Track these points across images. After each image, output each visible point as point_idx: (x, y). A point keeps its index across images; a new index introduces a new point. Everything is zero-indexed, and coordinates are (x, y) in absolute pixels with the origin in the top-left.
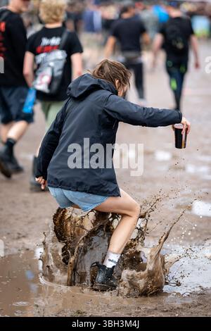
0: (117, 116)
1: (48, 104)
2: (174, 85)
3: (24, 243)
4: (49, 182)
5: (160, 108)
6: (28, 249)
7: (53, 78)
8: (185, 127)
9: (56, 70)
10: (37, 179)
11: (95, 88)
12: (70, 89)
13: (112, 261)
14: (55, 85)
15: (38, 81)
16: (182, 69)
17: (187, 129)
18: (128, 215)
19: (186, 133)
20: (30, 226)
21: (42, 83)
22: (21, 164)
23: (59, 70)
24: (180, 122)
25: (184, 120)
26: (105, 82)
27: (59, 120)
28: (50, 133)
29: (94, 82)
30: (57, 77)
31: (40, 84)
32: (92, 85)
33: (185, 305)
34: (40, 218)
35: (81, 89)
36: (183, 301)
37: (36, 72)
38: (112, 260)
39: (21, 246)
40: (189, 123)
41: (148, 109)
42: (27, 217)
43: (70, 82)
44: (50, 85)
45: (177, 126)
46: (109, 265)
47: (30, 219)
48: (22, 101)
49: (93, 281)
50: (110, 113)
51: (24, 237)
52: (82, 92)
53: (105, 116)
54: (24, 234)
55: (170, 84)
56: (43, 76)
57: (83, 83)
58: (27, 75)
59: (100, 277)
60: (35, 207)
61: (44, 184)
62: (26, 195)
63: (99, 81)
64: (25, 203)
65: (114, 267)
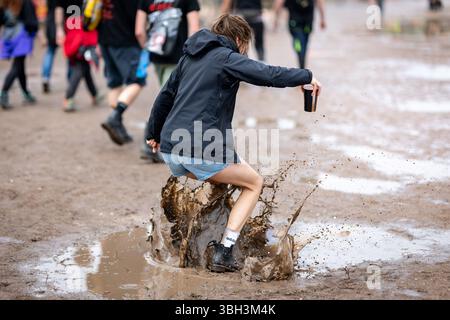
0: (239, 76)
1: (162, 66)
2: (298, 46)
3: (132, 220)
4: (161, 147)
5: (288, 67)
6: (137, 227)
7: (167, 39)
8: (316, 88)
9: (170, 29)
10: (148, 142)
11: (214, 45)
12: (186, 46)
13: (230, 240)
14: (170, 46)
15: (151, 42)
16: (307, 29)
17: (317, 91)
18: (248, 189)
19: (316, 96)
20: (140, 201)
21: (155, 45)
22: (130, 132)
23: (174, 30)
24: (309, 83)
25: (314, 80)
26: (225, 38)
27: (174, 79)
28: (163, 93)
29: (213, 38)
30: (172, 38)
31: (154, 45)
32: (211, 42)
33: (309, 287)
34: (151, 192)
35: (198, 46)
36: (308, 284)
37: (149, 32)
38: (230, 238)
39: (130, 223)
40: (319, 84)
41: (275, 67)
42: (137, 191)
43: (186, 38)
44: (164, 46)
45: (307, 87)
46: (227, 244)
47: (140, 193)
48: (133, 62)
49: (209, 261)
50: (231, 72)
51: (133, 213)
52: (200, 49)
53: (224, 76)
54: (133, 210)
55: (294, 45)
56: (156, 37)
57: (200, 40)
58: (140, 36)
59: (217, 257)
60: (146, 179)
61: (156, 147)
62: (136, 167)
63: (219, 38)
64: (135, 175)
65: (232, 246)
